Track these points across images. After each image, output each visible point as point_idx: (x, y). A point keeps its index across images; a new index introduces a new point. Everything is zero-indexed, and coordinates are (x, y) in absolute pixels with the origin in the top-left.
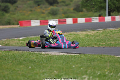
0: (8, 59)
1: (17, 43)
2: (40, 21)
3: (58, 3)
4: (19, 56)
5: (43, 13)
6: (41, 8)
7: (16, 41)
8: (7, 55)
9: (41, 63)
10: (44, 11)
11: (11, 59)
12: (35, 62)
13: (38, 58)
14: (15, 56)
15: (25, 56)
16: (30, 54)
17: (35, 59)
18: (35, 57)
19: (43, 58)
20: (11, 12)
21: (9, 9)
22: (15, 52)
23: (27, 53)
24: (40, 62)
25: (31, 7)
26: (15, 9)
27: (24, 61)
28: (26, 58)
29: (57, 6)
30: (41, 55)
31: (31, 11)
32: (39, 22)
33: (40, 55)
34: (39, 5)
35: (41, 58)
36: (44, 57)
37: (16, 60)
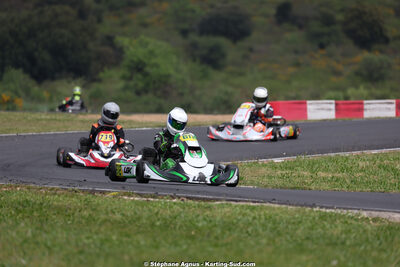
0: (256, 230)
1: (270, 177)
2: (336, 104)
3: (387, 41)
4: (288, 223)
5: (337, 73)
6: (330, 55)
7: (264, 170)
8: (250, 219)
9: (362, 248)
10: (340, 67)
11: (263, 230)
12: (343, 243)
13: (350, 231)
14: (274, 222)
15: (310, 224)
16: (323, 217)
17: (341, 234)
18: (340, 228)
19: (365, 231)
20: (230, 68)
21: (223, 56)
22: (274, 209)
23: (312, 214)
24: (360, 245)
25: (296, 52)
26: (245, 57)
27: (308, 238)
28: (311, 228)
29: (381, 52)
30: (357, 220)
31: (297, 65)
32: (333, 107)
33: (353, 222)
34: (322, 46)
35: (361, 231)
36: (369, 227)
37: (279, 234)
